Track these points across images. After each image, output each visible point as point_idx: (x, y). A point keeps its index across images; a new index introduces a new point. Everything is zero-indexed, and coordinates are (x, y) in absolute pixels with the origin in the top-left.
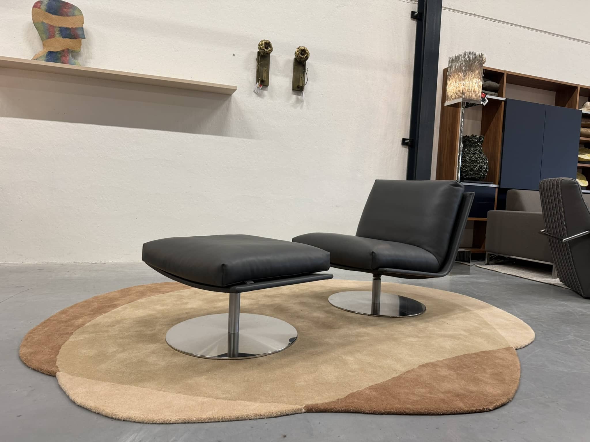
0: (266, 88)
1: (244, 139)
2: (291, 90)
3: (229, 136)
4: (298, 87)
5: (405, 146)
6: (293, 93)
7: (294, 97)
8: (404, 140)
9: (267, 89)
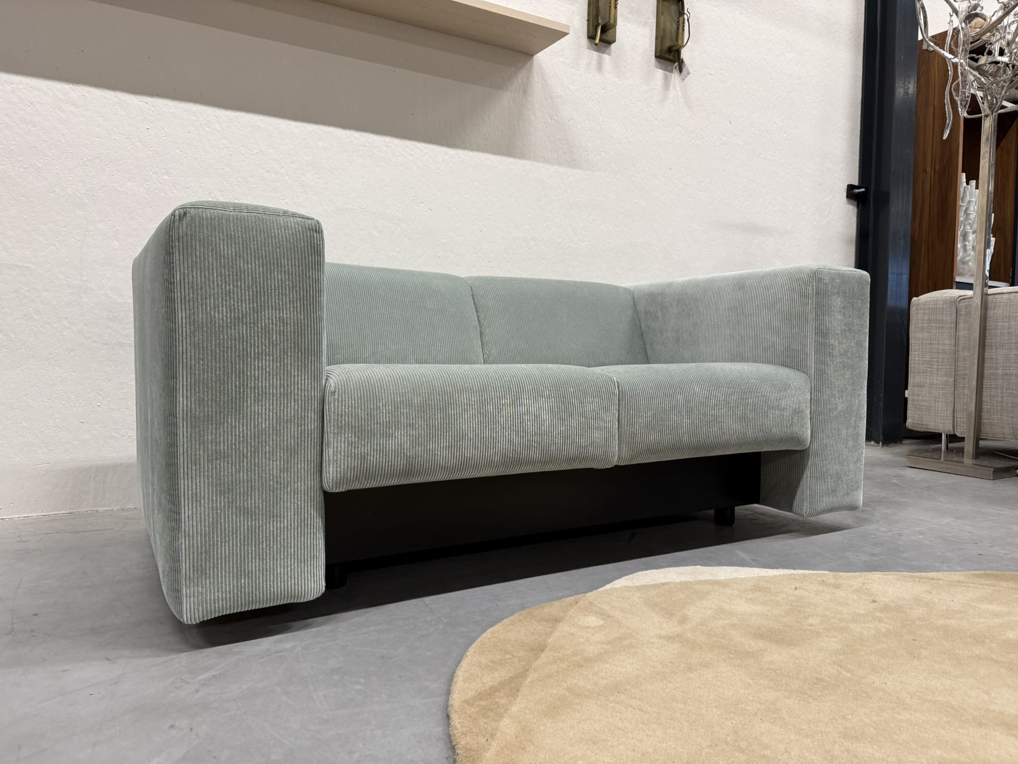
0: (608, 48)
1: (562, 169)
2: (653, 57)
3: (529, 159)
4: (670, 50)
5: (852, 201)
6: (657, 64)
7: (660, 73)
8: (851, 188)
9: (608, 50)
